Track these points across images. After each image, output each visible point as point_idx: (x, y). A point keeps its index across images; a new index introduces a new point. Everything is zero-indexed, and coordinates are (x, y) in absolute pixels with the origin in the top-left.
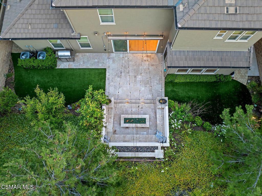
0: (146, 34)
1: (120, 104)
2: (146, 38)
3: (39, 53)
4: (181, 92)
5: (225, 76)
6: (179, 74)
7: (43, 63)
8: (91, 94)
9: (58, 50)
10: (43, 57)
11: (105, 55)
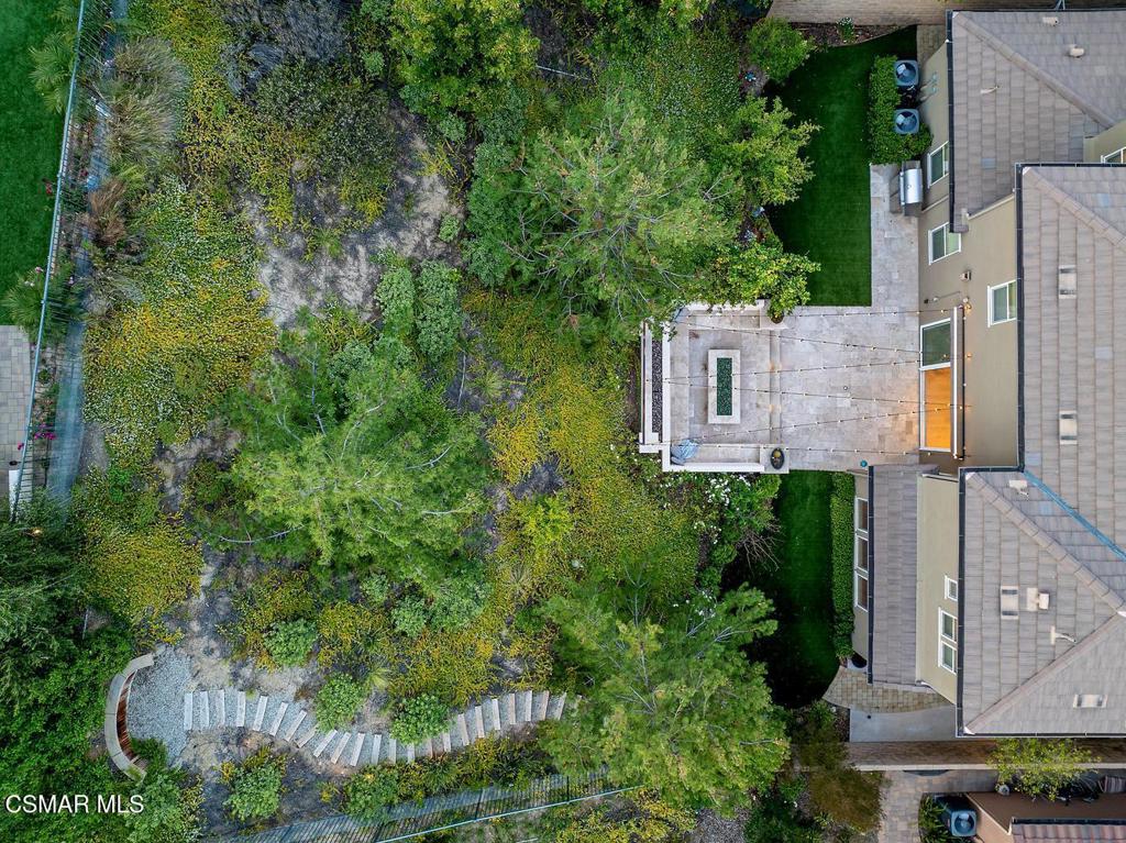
0: (967, 410)
1: (768, 348)
2: (955, 410)
3: (914, 112)
4: (804, 514)
5: (849, 636)
6: (853, 509)
7: (883, 129)
8: (798, 268)
9: (923, 167)
10: (901, 126)
11: (911, 300)
